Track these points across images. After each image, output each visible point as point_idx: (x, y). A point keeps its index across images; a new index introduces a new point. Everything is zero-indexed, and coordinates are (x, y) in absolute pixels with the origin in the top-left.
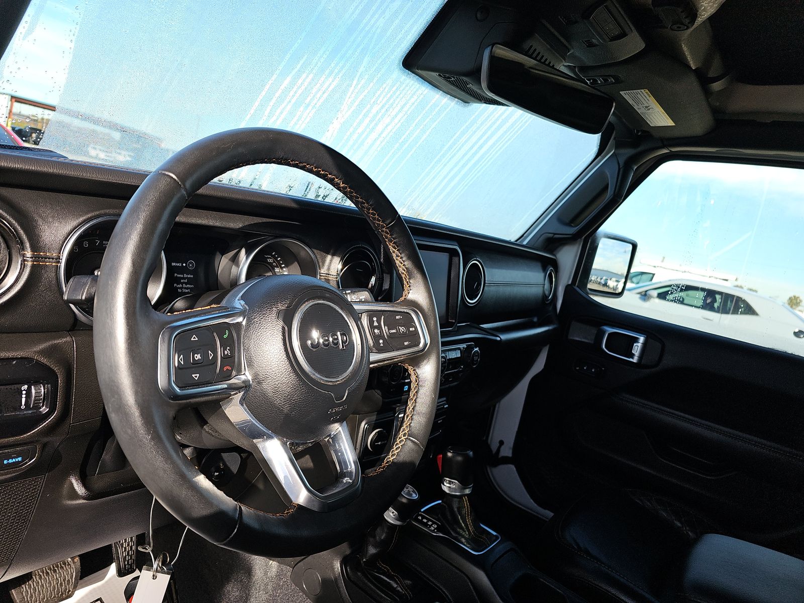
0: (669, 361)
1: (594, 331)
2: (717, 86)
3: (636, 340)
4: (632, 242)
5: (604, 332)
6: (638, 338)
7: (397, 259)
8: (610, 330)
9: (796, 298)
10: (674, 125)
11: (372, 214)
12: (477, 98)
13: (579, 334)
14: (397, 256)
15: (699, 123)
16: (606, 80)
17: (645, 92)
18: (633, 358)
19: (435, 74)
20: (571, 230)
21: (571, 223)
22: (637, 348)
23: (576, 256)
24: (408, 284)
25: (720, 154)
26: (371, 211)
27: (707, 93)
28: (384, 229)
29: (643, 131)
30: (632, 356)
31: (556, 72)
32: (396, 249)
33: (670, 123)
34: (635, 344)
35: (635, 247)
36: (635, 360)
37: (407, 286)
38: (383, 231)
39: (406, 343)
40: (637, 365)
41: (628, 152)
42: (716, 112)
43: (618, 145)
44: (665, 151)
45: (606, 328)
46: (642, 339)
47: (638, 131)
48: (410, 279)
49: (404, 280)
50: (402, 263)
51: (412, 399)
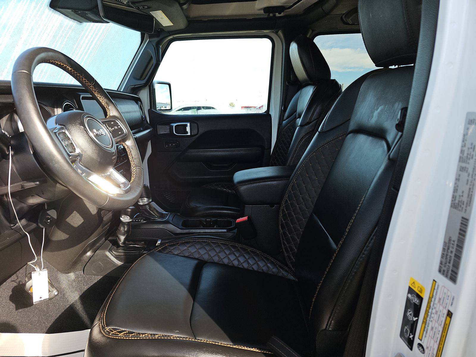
0: (202, 131)
1: (168, 127)
2: (185, 7)
3: (186, 125)
4: (168, 83)
5: (173, 126)
6: (187, 124)
7: (100, 99)
8: (174, 125)
9: (232, 103)
10: (173, 25)
11: (85, 80)
12: (88, 20)
13: (163, 130)
14: (100, 98)
15: (182, 24)
16: (143, 7)
17: (160, 12)
18: (188, 134)
19: (70, 11)
20: (144, 82)
21: (140, 78)
22: (188, 129)
23: (148, 94)
24: (108, 109)
25: (193, 36)
26: (84, 79)
27: (182, 9)
28: (91, 87)
29: (160, 29)
30: (187, 133)
31: (123, 5)
32: (98, 94)
33: (172, 24)
34: (187, 128)
35: (169, 85)
36: (189, 134)
37: (108, 110)
38: (91, 88)
39: (120, 133)
40: (191, 136)
41: (156, 39)
42: (187, 17)
43: (150, 37)
44: (171, 37)
45: (172, 124)
46: (189, 124)
47: (158, 29)
48: (108, 107)
49: (106, 108)
50: (103, 100)
51: (130, 155)
